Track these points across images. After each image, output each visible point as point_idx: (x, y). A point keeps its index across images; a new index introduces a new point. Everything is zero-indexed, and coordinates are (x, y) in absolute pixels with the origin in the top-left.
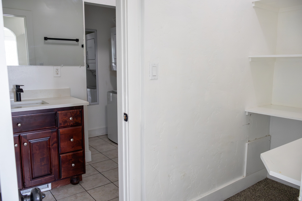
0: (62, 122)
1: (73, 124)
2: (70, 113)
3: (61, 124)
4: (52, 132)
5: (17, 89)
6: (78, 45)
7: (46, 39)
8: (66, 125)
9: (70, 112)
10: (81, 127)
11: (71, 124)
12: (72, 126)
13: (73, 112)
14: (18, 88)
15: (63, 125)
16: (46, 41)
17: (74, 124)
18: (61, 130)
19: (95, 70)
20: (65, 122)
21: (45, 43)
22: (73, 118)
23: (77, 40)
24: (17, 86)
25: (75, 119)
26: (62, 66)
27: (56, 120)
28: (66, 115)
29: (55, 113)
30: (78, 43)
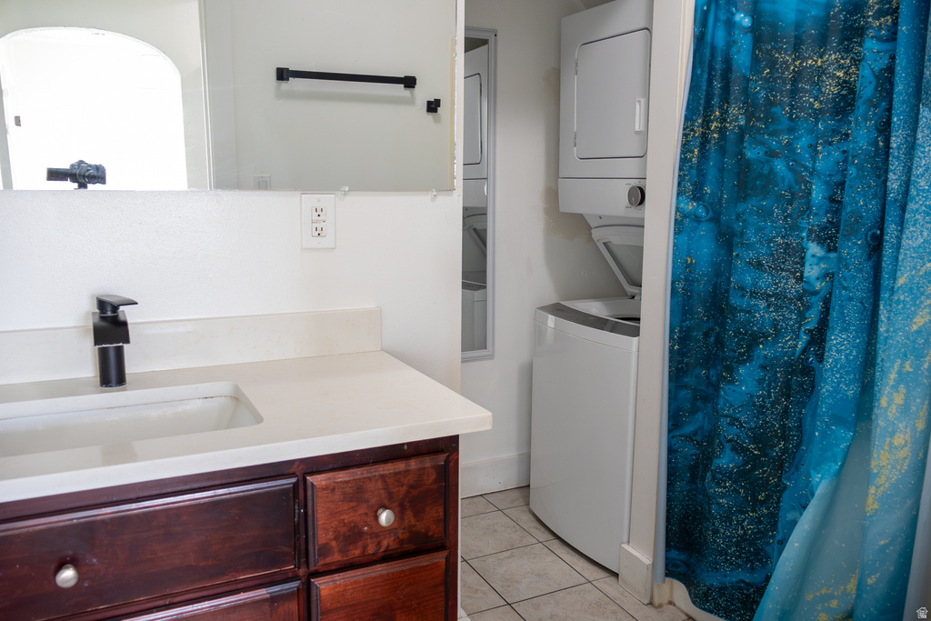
0: (336, 538)
1: (393, 546)
2: (380, 484)
3: (325, 549)
4: (273, 599)
5: (104, 324)
6: (411, 102)
7: (283, 74)
8: (357, 552)
9: (383, 477)
10: (439, 558)
11: (385, 543)
12: (387, 558)
13: (396, 474)
14: (109, 314)
15: (336, 557)
16: (285, 85)
17: (401, 542)
18: (324, 585)
19: (486, 209)
20: (352, 535)
21: (280, 95)
22: (400, 515)
23: (409, 82)
24: (102, 304)
25: (409, 513)
26: (345, 194)
27: (296, 528)
28: (356, 494)
29: (296, 485)
30: (412, 94)
